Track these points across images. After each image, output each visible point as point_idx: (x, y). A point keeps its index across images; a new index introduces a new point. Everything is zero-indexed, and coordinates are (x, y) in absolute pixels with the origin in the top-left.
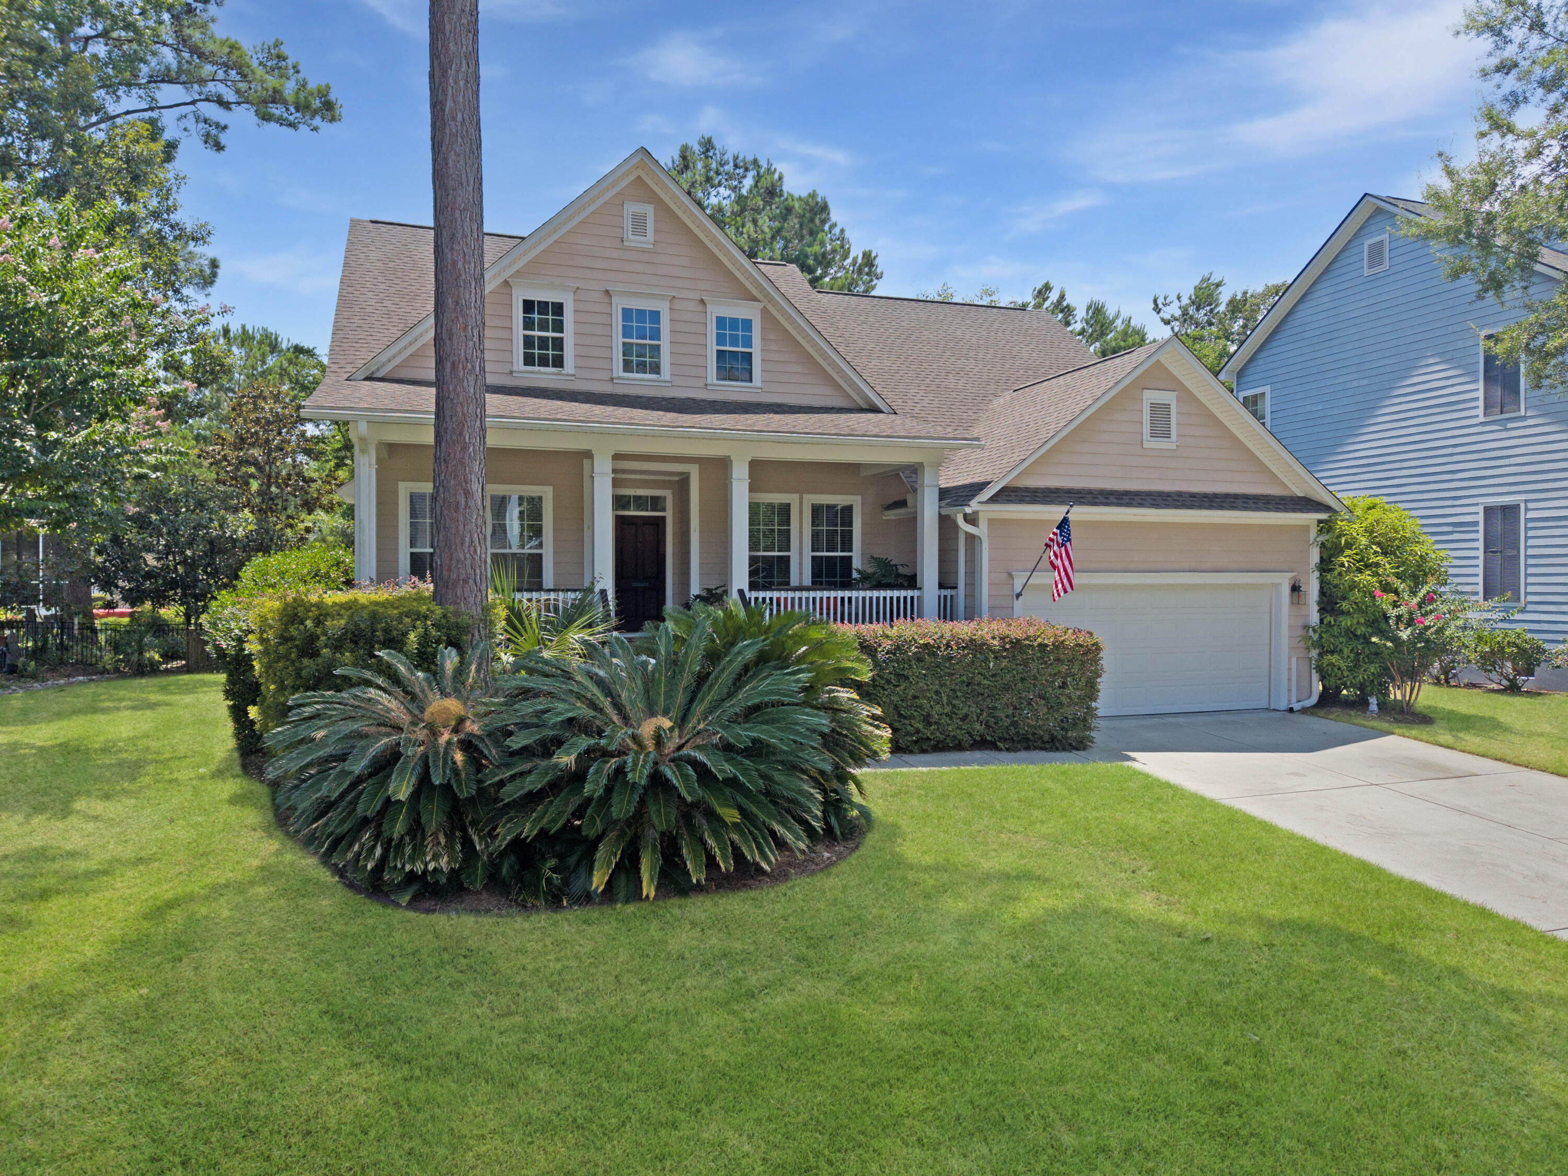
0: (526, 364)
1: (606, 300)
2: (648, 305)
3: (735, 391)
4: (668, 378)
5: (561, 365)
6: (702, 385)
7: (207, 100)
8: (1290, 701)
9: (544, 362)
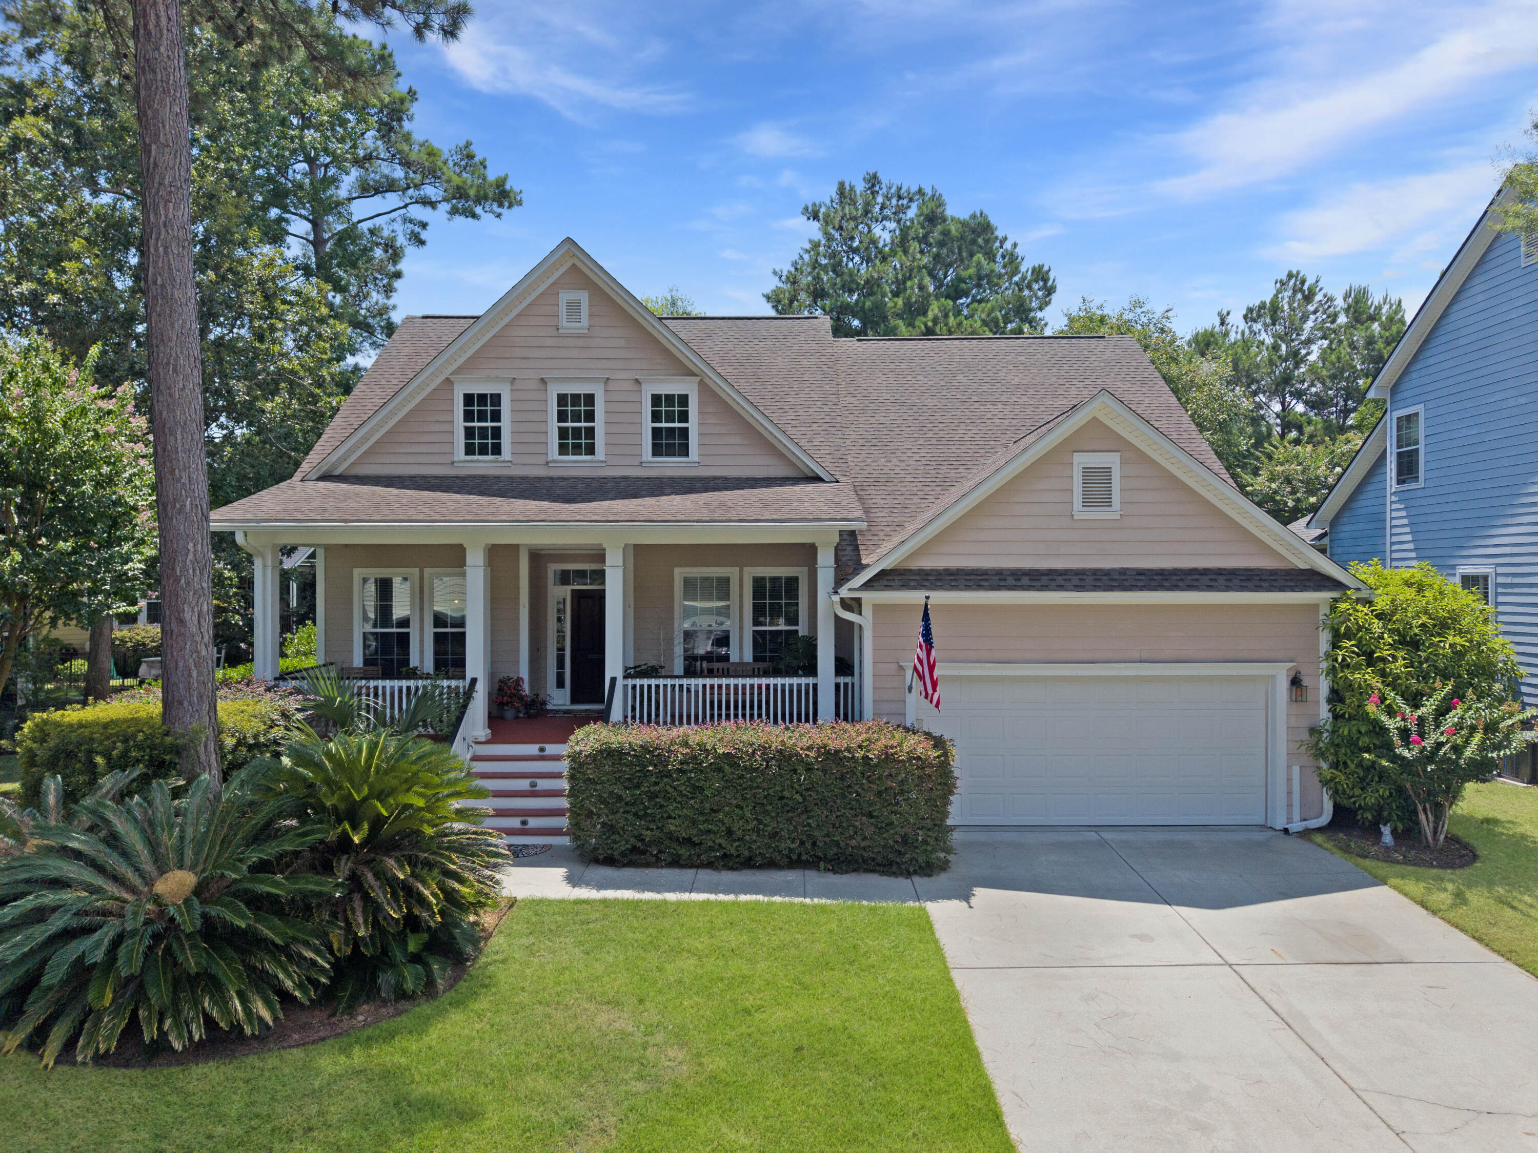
0: (467, 453)
1: (542, 387)
2: (582, 389)
3: (671, 466)
4: (602, 458)
5: (499, 453)
6: (637, 463)
7: (417, 202)
8: (1290, 820)
9: (483, 451)
